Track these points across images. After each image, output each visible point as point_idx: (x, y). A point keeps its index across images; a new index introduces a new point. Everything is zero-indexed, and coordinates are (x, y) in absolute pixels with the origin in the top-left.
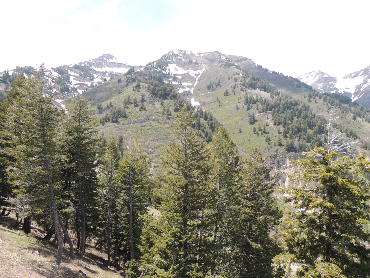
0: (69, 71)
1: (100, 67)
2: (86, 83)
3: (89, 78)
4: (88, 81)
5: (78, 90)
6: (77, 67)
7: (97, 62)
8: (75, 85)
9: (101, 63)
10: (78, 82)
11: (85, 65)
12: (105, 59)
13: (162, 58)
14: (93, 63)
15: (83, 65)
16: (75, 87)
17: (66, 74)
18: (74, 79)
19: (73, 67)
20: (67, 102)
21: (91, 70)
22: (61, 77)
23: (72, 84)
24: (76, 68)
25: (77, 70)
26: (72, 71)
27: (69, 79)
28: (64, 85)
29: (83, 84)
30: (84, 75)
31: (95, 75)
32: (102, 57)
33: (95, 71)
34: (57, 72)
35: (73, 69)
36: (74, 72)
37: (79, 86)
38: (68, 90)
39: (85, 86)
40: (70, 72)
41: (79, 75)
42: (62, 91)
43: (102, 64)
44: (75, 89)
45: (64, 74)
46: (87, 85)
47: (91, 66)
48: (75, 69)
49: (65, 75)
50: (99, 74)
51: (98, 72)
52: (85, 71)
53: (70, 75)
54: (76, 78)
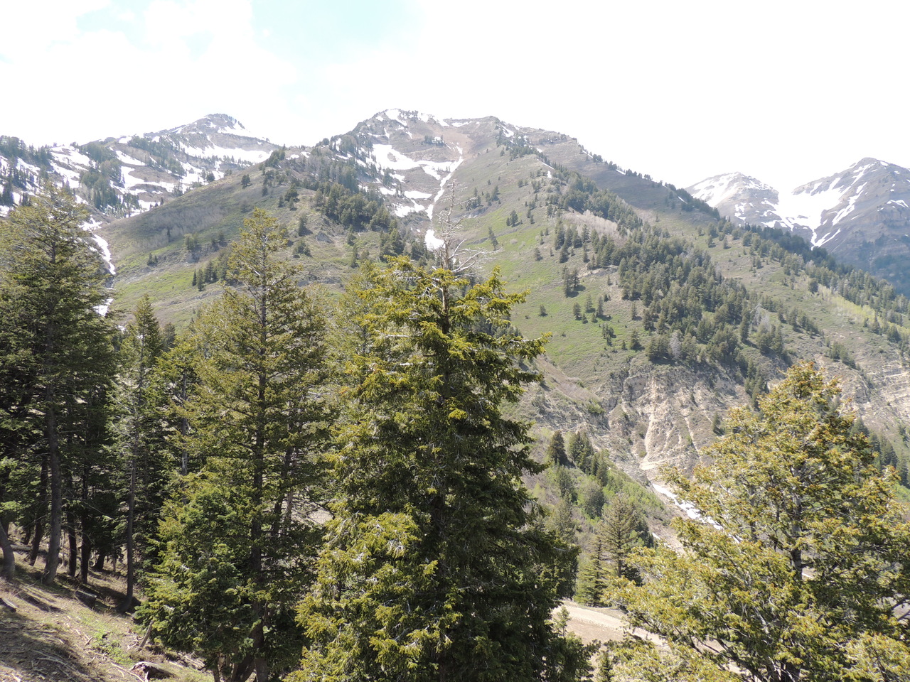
0: (119, 153)
1: (199, 146)
2: (163, 184)
3: (170, 172)
4: (168, 181)
5: (141, 202)
6: (138, 145)
7: (193, 133)
8: (134, 188)
9: (204, 136)
10: (141, 182)
11: (161, 139)
12: (212, 125)
13: (357, 130)
14: (183, 136)
15: (157, 139)
16: (134, 193)
17: (111, 161)
18: (130, 174)
19: (130, 144)
20: (109, 230)
21: (176, 152)
22: (97, 168)
23: (125, 185)
24: (137, 147)
25: (140, 151)
26: (125, 152)
27: (119, 172)
28: (104, 186)
29: (155, 188)
30: (158, 163)
31: (186, 166)
32: (207, 121)
33: (187, 155)
34: (88, 155)
35: (130, 149)
36: (133, 156)
37: (143, 191)
38: (114, 201)
39: (159, 193)
40: (120, 155)
41: (143, 164)
42: (99, 203)
43: (205, 138)
44: (134, 200)
45: (104, 160)
46: (165, 189)
47: (177, 144)
48: (135, 149)
49: (108, 163)
50: (198, 163)
51: (195, 159)
52: (159, 155)
53: (121, 164)
54: (137, 172)
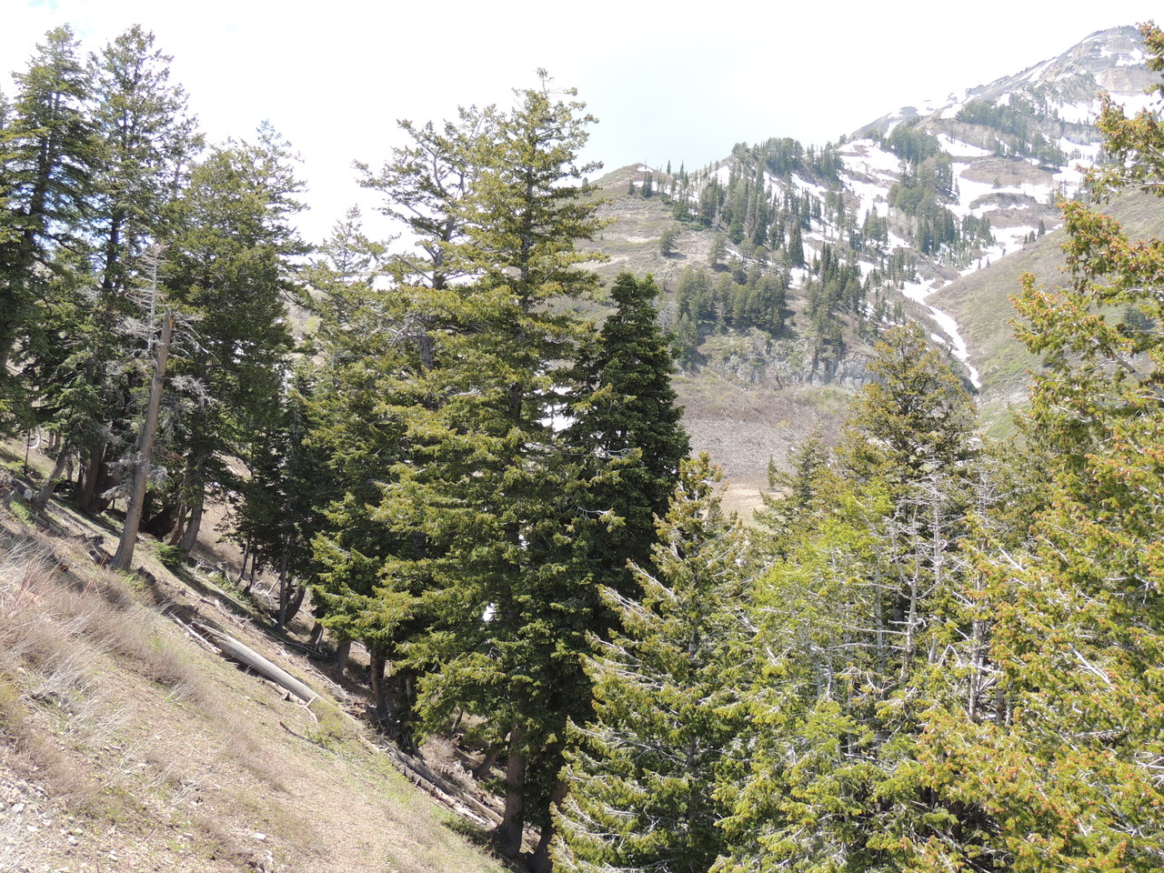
0: (942, 137)
2: (1027, 188)
3: (1036, 162)
4: (1035, 181)
5: (994, 231)
6: (978, 115)
7: (1069, 75)
8: (975, 205)
9: (1090, 77)
10: (988, 189)
11: (1013, 98)
12: (1105, 53)
14: (1050, 85)
15: (1004, 100)
16: (978, 214)
17: (936, 156)
18: (964, 175)
19: (961, 118)
20: (954, 296)
21: (1041, 118)
22: (915, 175)
23: (961, 199)
24: (972, 122)
25: (978, 129)
26: (953, 135)
27: (948, 177)
28: (932, 211)
29: (1014, 199)
30: (1014, 149)
31: (1065, 146)
32: (1094, 48)
33: (1063, 124)
34: (895, 152)
35: (960, 128)
36: (965, 140)
37: (993, 207)
38: (950, 235)
39: (1023, 207)
40: (947, 145)
41: (986, 153)
42: (928, 244)
43: (1092, 81)
44: (980, 228)
45: (924, 159)
46: (1032, 199)
47: (1042, 102)
48: (968, 127)
49: (930, 162)
50: (1083, 136)
51: (1078, 127)
52: (1012, 131)
53: (952, 159)
54: (977, 170)
